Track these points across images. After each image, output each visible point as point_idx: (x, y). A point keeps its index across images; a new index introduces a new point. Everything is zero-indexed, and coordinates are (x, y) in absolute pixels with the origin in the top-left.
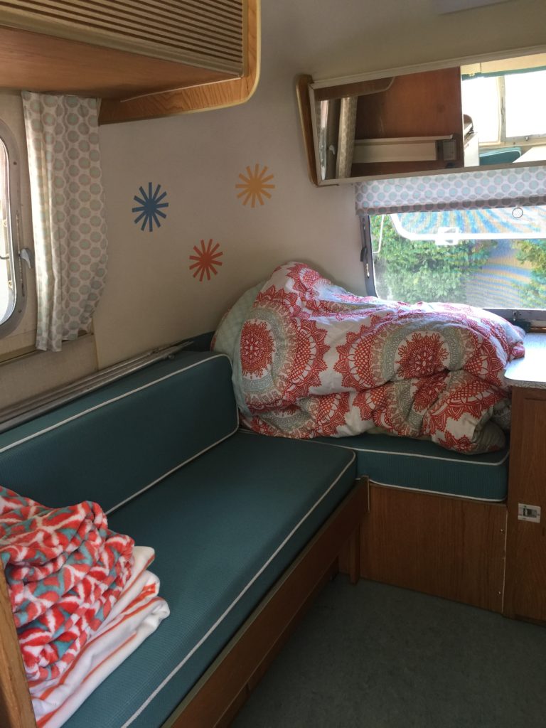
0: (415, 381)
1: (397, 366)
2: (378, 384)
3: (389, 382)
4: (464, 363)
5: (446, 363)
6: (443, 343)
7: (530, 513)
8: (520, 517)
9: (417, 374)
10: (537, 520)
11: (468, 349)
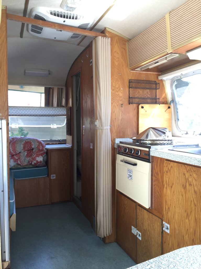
0: (26, 152)
1: (22, 148)
2: (17, 153)
3: (20, 153)
4: (37, 147)
5: (33, 147)
6: (32, 142)
7: (53, 177)
8: (51, 178)
9: (27, 150)
10: (55, 178)
11: (37, 144)
